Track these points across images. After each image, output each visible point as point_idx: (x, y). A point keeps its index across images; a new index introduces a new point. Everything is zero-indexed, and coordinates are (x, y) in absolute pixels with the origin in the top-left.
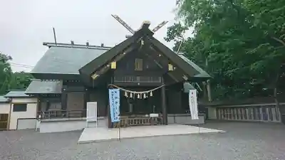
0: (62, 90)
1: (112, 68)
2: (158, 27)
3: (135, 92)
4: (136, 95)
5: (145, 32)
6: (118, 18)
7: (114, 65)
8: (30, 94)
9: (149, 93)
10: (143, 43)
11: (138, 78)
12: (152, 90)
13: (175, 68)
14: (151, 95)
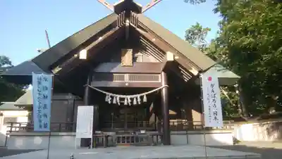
3: (120, 96)
8: (20, 106)
11: (126, 76)
12: (144, 94)
13: (177, 58)
14: (145, 99)
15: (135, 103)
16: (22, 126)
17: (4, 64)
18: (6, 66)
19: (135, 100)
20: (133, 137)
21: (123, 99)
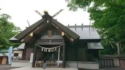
0: (24, 47)
1: (31, 36)
2: (58, 13)
3: (47, 48)
6: (37, 11)
8: (19, 49)
9: (55, 49)
10: (48, 22)
11: (50, 41)
12: (56, 47)
13: (66, 34)
14: (56, 50)
15: (52, 51)
16: (20, 58)
17: (18, 30)
18: (19, 30)
19: (52, 50)
20: (51, 64)
21: (48, 49)
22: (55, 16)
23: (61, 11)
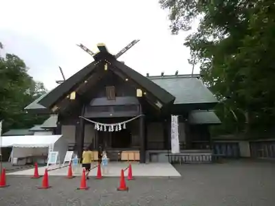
0: (57, 123)
1: (71, 98)
2: (127, 48)
4: (107, 127)
5: (103, 55)
6: (82, 46)
7: (73, 96)
8: (45, 128)
10: (106, 69)
11: (111, 108)
12: (124, 123)
13: (145, 93)
14: (124, 127)
15: (116, 130)
22: (120, 54)
23: (133, 43)
